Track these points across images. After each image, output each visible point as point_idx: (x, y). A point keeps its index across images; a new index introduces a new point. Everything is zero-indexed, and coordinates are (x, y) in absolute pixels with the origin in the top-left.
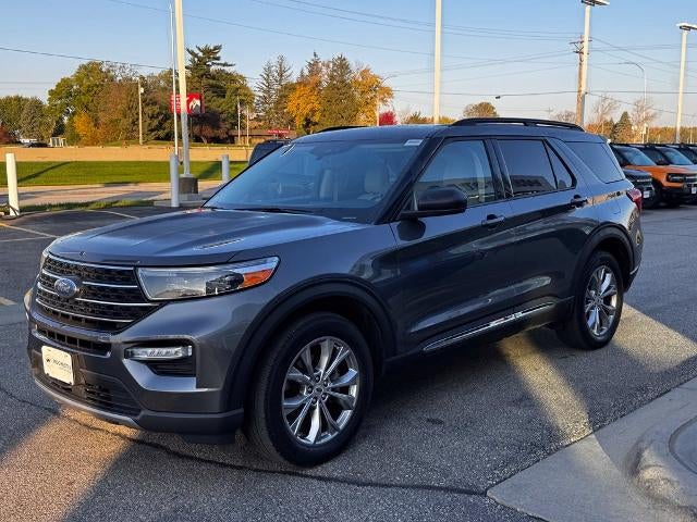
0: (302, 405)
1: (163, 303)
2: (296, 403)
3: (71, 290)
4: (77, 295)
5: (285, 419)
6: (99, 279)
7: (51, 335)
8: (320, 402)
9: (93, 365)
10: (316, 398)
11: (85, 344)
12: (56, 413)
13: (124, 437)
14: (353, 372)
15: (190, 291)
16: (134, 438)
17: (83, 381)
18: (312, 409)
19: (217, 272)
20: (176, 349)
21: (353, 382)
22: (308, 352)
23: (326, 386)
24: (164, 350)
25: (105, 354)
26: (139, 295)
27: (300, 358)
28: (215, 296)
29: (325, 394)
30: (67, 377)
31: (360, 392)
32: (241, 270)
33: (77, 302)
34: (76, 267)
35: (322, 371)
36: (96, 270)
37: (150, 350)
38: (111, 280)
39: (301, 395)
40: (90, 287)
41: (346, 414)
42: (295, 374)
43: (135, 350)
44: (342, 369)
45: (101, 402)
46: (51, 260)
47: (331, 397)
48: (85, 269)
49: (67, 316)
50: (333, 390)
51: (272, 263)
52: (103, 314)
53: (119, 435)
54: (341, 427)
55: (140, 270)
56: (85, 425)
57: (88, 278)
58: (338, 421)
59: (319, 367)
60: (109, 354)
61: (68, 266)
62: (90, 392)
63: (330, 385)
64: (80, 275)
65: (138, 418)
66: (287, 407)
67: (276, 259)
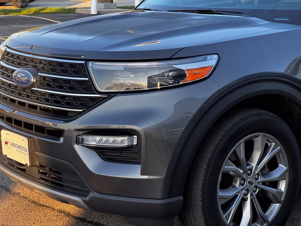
0: (236, 196)
1: (110, 95)
2: (229, 193)
3: (28, 81)
4: (33, 85)
5: (220, 208)
6: (53, 71)
7: (9, 120)
8: (251, 195)
9: (46, 148)
10: (248, 191)
11: (40, 129)
12: (7, 190)
13: (68, 215)
14: (282, 168)
15: (134, 85)
16: (77, 216)
17: (37, 163)
18: (244, 200)
19: (159, 68)
20: (122, 138)
21: (282, 177)
22: (242, 147)
23: (257, 179)
24: (111, 139)
25: (59, 140)
26: (89, 87)
27: (235, 152)
28: (157, 90)
29: (256, 187)
30: (24, 159)
31: (289, 187)
32: (184, 66)
33: (33, 92)
34: (32, 60)
35: (254, 164)
36: (50, 63)
37: (98, 138)
38: (64, 72)
39: (235, 187)
40: (44, 78)
41: (275, 208)
42: (229, 167)
43: (85, 137)
44: (273, 164)
45: (52, 182)
46: (8, 53)
47: (262, 191)
48: (40, 61)
49: (23, 104)
50: (264, 183)
51: (212, 61)
52: (57, 103)
53: (64, 212)
54: (270, 219)
55: (90, 64)
56: (34, 202)
57: (43, 70)
58: (267, 213)
59: (251, 162)
60: (62, 140)
61: (25, 59)
62: (42, 173)
63: (261, 179)
64: (35, 67)
65: (87, 199)
66: (222, 198)
67: (216, 56)
